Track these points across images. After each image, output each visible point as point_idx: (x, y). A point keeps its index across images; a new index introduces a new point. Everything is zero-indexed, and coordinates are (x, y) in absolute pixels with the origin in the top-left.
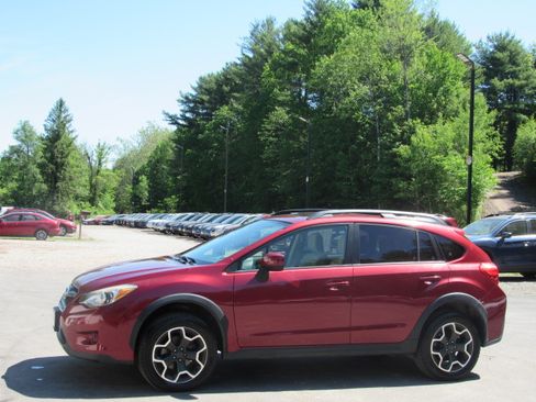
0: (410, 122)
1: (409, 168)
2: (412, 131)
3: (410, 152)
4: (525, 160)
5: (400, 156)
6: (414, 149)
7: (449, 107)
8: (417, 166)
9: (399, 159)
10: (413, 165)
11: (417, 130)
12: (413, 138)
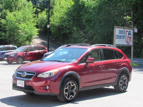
0: (4, 11)
1: (5, 28)
2: (5, 14)
3: (5, 21)
4: (43, 25)
5: (2, 23)
6: (7, 21)
7: (18, 6)
8: (9, 27)
9: (1, 25)
10: (7, 27)
11: (7, 14)
12: (7, 17)
